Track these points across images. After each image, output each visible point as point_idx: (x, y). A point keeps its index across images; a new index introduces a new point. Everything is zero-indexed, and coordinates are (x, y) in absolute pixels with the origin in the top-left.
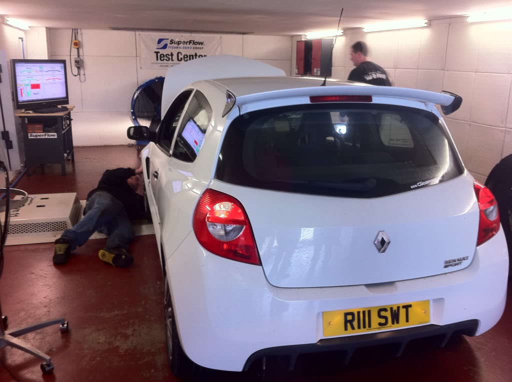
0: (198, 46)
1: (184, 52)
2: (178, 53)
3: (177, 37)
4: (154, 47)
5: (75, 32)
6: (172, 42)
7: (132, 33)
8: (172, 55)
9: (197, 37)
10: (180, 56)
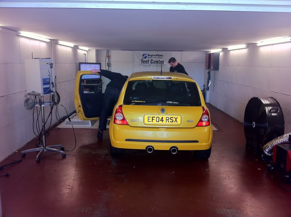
0: (160, 57)
1: (154, 60)
2: (151, 60)
3: (151, 53)
4: (141, 58)
5: (108, 52)
6: (149, 55)
7: (132, 52)
8: (148, 61)
9: (160, 53)
10: (152, 62)
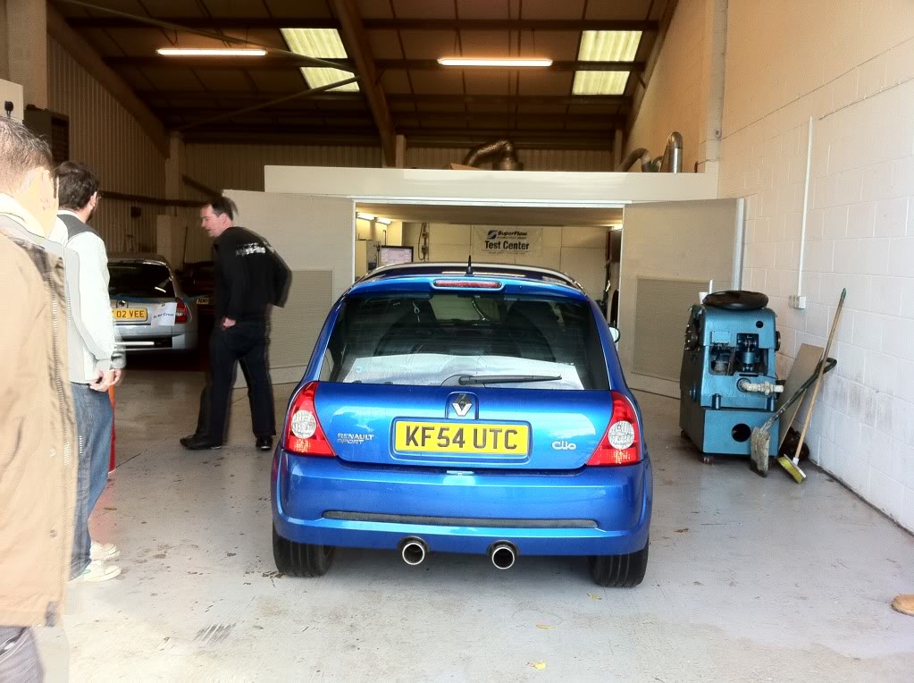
0: (522, 236)
1: (510, 241)
2: (505, 242)
3: (505, 229)
4: (485, 237)
5: (424, 226)
6: (500, 233)
7: (468, 226)
8: (499, 244)
9: (521, 229)
10: (506, 245)
